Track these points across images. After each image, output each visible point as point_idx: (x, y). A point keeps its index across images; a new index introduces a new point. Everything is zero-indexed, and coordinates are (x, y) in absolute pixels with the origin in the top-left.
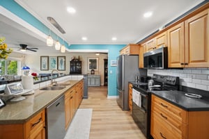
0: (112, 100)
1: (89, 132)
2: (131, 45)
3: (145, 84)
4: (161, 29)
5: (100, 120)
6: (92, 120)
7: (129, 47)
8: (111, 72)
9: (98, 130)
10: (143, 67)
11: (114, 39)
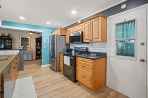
0: (46, 67)
1: (35, 92)
2: (61, 29)
3: (69, 53)
4: (79, 22)
5: (41, 81)
6: (34, 83)
7: (59, 30)
8: (45, 47)
9: (42, 88)
10: (69, 43)
11: (48, 23)
